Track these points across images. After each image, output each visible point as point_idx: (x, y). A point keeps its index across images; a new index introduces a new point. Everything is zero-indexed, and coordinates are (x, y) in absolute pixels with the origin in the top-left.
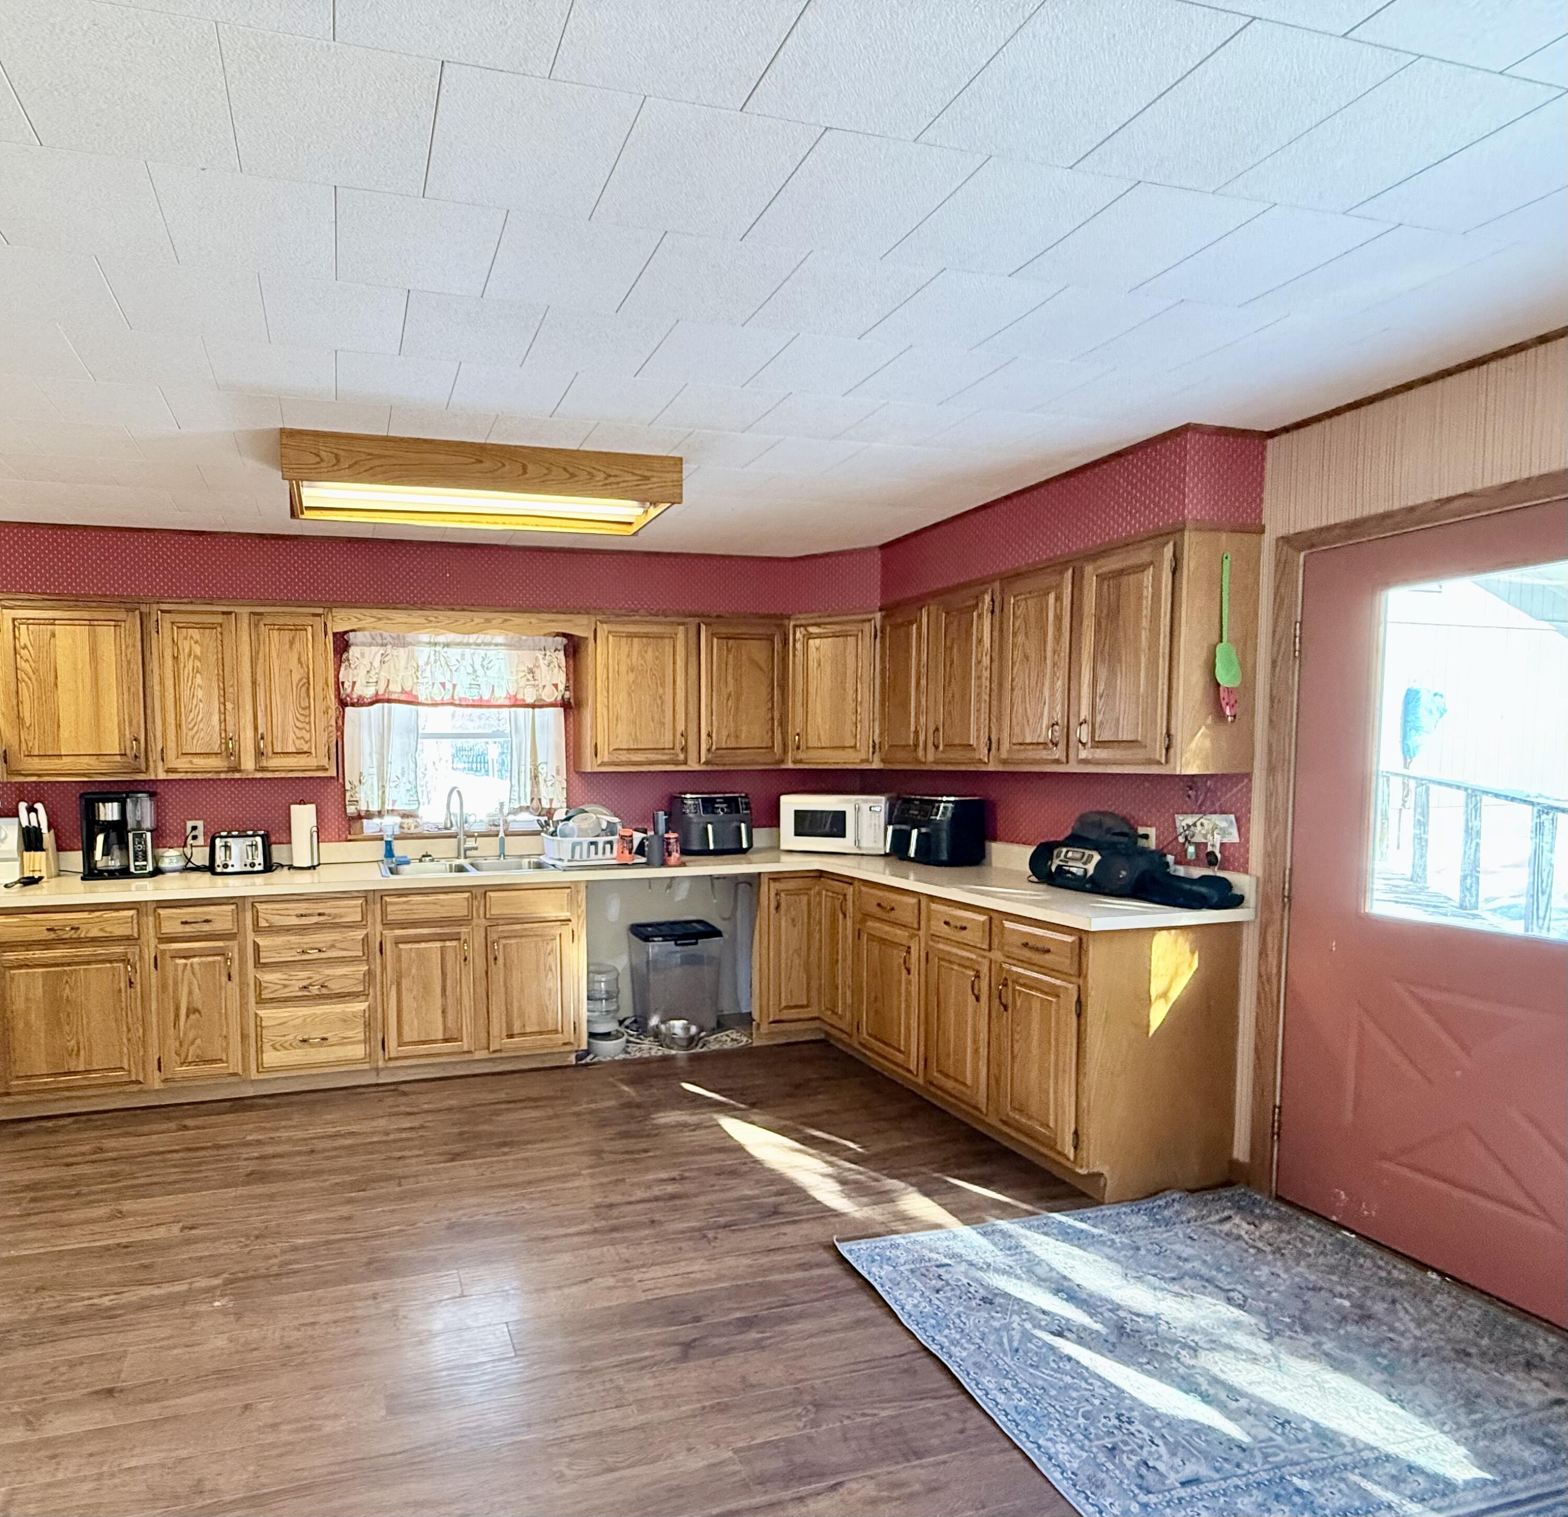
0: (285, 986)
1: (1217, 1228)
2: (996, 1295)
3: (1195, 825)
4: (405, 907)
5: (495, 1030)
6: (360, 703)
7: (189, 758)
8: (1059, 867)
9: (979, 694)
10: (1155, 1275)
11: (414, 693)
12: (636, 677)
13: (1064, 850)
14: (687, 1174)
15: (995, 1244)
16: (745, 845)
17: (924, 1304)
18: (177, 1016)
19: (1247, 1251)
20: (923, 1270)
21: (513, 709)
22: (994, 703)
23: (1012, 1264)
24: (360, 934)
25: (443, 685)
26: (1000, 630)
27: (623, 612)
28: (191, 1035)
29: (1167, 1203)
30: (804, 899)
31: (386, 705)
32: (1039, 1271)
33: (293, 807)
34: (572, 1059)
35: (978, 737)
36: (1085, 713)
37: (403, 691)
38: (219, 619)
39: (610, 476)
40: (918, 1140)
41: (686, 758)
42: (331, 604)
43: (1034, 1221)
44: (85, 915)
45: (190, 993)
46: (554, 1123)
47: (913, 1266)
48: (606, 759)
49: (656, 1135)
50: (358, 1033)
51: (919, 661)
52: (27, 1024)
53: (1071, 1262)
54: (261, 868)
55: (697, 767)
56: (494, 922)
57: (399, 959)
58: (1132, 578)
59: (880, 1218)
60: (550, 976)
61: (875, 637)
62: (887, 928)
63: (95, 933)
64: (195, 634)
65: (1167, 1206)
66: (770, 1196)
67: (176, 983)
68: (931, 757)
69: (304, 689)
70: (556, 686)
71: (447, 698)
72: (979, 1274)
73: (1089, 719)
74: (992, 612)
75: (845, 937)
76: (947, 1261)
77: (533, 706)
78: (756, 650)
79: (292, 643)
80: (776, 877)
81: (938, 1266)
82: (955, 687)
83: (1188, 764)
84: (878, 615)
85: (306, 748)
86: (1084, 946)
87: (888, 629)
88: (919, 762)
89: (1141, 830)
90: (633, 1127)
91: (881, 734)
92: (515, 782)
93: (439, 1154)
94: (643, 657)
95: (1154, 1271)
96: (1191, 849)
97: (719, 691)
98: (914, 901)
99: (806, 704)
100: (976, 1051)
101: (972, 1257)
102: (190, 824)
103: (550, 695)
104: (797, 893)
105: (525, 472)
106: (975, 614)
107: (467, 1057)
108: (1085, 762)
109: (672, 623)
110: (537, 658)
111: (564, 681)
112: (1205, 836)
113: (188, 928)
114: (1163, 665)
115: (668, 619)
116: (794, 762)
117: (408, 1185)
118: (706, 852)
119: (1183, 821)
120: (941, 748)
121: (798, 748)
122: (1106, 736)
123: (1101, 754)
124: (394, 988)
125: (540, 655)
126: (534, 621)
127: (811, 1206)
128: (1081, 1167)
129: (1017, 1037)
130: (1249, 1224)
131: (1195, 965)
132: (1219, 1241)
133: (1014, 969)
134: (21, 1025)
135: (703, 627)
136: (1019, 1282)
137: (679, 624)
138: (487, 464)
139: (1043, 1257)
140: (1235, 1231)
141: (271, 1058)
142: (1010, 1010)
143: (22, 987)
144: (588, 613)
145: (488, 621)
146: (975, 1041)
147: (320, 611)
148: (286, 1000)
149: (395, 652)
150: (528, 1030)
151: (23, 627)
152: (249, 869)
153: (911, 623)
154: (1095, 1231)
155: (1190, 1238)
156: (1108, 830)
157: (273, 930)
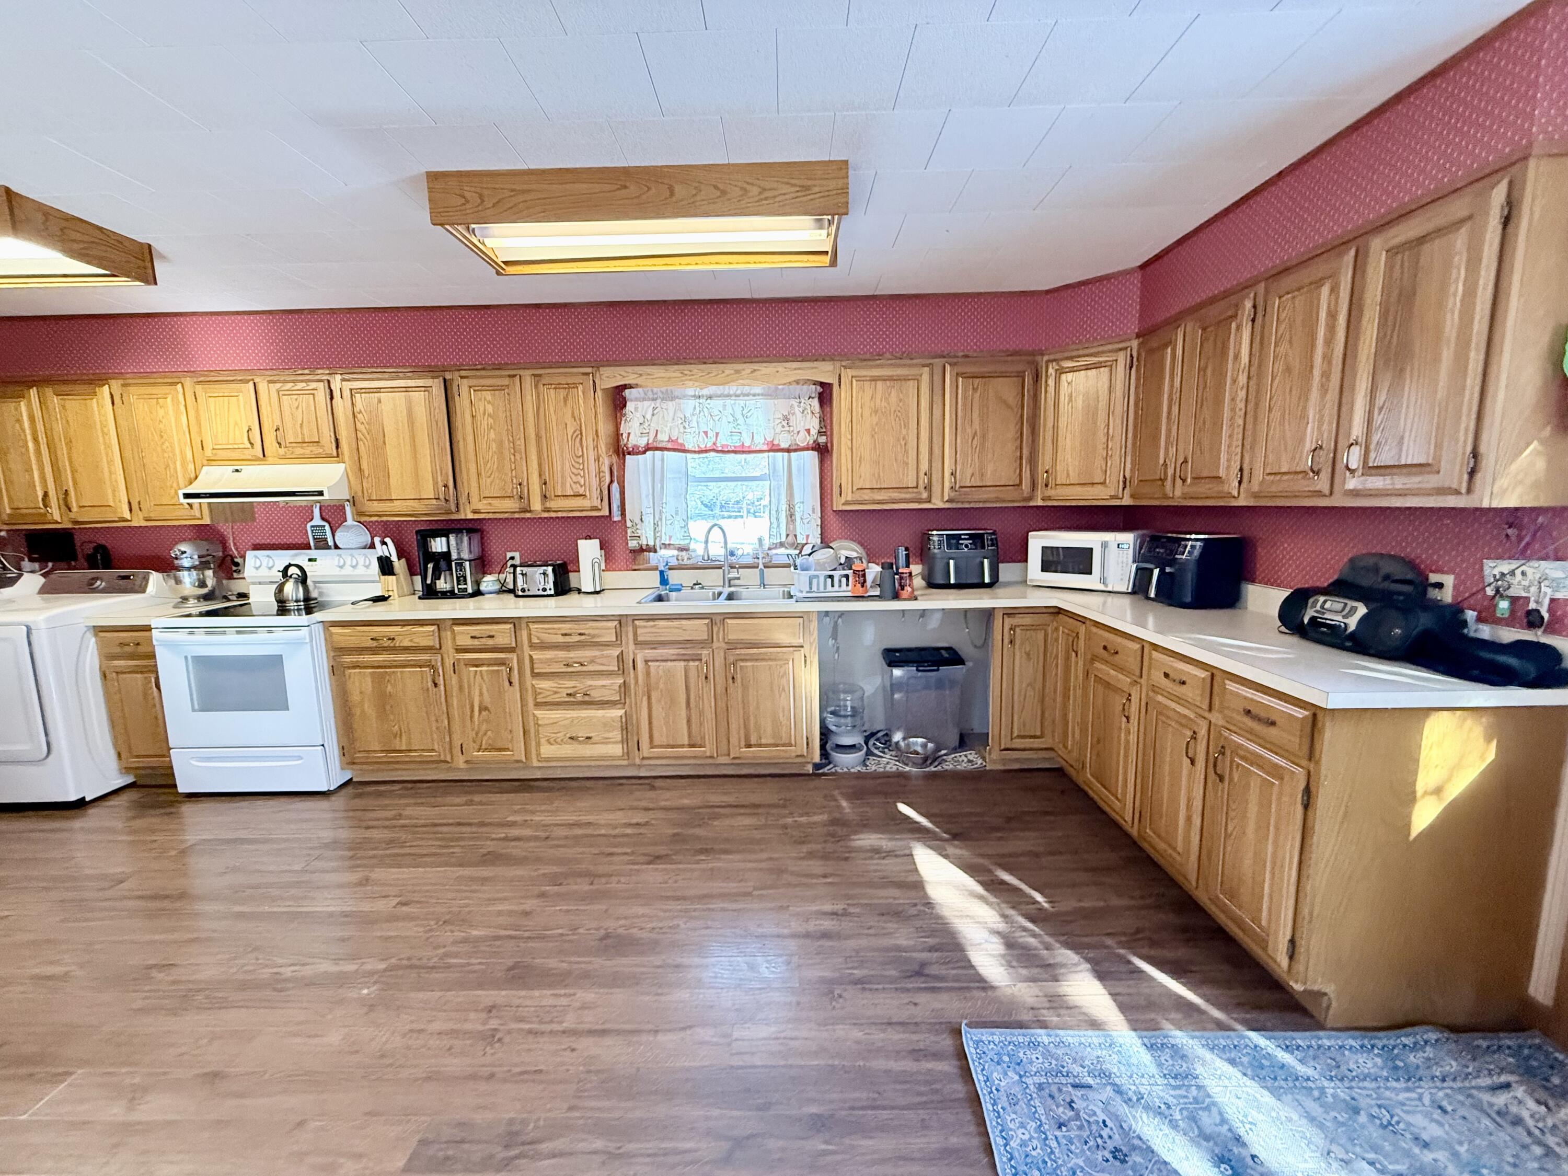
0: (556, 693)
1: (1486, 1097)
2: (1134, 1148)
3: (1512, 573)
4: (653, 630)
5: (734, 740)
6: (635, 451)
7: (490, 501)
8: (1313, 619)
9: (1232, 418)
10: (1372, 1163)
11: (680, 441)
12: (880, 419)
13: (1322, 599)
14: (851, 910)
15: (1160, 1065)
16: (987, 580)
17: (1035, 1142)
18: (472, 711)
19: (1525, 1147)
20: (1054, 1089)
21: (771, 454)
22: (1249, 426)
23: (1171, 1100)
24: (616, 652)
25: (706, 433)
26: (1259, 342)
27: (868, 356)
28: (484, 727)
29: (1415, 1044)
30: (1041, 635)
31: (658, 453)
32: (1207, 1120)
33: (580, 542)
34: (810, 769)
35: (1228, 467)
36: (1357, 430)
37: (670, 440)
38: (506, 381)
39: (764, 190)
40: (1115, 901)
41: (930, 496)
42: (598, 364)
43: (1221, 1038)
44: (398, 629)
45: (481, 694)
46: (757, 835)
47: (1043, 1080)
48: (849, 498)
49: (846, 859)
50: (617, 735)
51: (1172, 386)
52: (363, 711)
53: (1254, 1115)
54: (552, 592)
55: (941, 505)
56: (732, 646)
57: (648, 674)
58: (1437, 244)
59: (1030, 1001)
60: (783, 695)
61: (1131, 368)
62: (1113, 672)
63: (406, 643)
64: (488, 395)
65: (1415, 1048)
66: (923, 951)
67: (469, 686)
68: (1178, 493)
69: (578, 440)
70: (808, 431)
71: (709, 445)
72: (1123, 1109)
73: (1361, 440)
74: (1253, 320)
75: (1076, 677)
76: (1090, 1081)
77: (788, 451)
78: (1006, 389)
79: (565, 400)
80: (1010, 613)
81: (1075, 1086)
82: (1207, 413)
83: (1504, 492)
84: (1135, 343)
85: (581, 491)
86: (1320, 725)
87: (1143, 354)
88: (1166, 497)
89: (1434, 578)
90: (830, 847)
91: (1132, 470)
92: (774, 520)
93: (644, 855)
94: (886, 399)
95: (1371, 1156)
96: (1504, 605)
97: (964, 430)
98: (1137, 646)
99: (1055, 441)
100: (1189, 819)
101: (1123, 1081)
102: (509, 555)
103: (804, 440)
104: (1033, 628)
105: (672, 194)
106: (1234, 325)
107: (711, 761)
108: (1355, 493)
109: (916, 365)
110: (792, 406)
111: (817, 427)
112: (1527, 589)
113: (476, 642)
114: (1476, 358)
115: (915, 361)
116: (1043, 500)
117: (599, 885)
118: (948, 586)
119: (1494, 568)
120: (1189, 480)
121: (1046, 486)
122: (1385, 457)
123: (1377, 482)
124: (645, 698)
125: (794, 402)
126: (780, 369)
127: (960, 972)
128: (1296, 982)
129: (1232, 814)
130: (1539, 1102)
131: (1491, 755)
132: (1486, 1121)
133: (1235, 738)
134: (358, 713)
135: (948, 368)
136: (1173, 1133)
137: (924, 366)
138: (633, 189)
139: (1218, 1099)
140: (1514, 1109)
141: (547, 750)
142: (1226, 783)
143: (357, 684)
144: (833, 360)
145: (737, 372)
146: (1189, 807)
147: (589, 370)
148: (558, 704)
149: (664, 406)
150: (764, 741)
151: (358, 396)
152: (541, 593)
153: (1166, 346)
154: (1302, 1069)
155: (1440, 1107)
156: (1387, 577)
157: (544, 646)
